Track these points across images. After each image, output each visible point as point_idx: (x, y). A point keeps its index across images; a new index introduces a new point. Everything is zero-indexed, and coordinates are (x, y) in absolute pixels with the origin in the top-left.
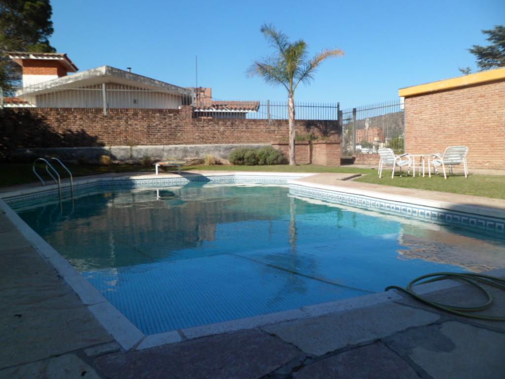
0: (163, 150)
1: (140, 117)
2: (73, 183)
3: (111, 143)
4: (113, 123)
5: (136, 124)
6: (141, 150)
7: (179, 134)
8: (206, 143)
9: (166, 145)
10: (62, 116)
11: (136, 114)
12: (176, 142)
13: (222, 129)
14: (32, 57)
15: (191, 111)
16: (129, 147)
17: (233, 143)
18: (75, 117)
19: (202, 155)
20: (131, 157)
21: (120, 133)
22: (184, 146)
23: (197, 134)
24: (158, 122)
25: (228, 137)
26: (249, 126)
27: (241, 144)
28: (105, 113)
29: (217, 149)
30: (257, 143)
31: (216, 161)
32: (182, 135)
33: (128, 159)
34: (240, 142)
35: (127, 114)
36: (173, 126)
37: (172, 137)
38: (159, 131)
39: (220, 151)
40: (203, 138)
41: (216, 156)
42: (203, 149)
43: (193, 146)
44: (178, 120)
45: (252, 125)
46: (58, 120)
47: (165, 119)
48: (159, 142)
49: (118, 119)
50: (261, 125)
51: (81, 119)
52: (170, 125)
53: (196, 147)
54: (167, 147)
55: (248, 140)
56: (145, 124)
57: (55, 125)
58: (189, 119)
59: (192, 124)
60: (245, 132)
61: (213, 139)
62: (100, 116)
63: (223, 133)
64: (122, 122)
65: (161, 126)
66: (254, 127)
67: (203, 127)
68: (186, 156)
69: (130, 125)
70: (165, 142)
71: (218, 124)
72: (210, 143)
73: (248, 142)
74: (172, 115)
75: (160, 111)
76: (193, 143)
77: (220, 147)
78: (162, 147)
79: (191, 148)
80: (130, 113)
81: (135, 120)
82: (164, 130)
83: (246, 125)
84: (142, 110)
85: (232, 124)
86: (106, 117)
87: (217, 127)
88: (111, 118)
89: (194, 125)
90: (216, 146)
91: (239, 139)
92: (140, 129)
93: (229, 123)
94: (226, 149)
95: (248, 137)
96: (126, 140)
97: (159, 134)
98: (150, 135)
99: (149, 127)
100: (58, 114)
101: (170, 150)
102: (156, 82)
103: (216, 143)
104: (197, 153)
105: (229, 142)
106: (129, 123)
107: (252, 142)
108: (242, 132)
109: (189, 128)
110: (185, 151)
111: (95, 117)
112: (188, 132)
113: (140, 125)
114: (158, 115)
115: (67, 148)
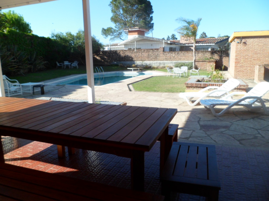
0: (152, 63)
1: (146, 52)
2: (104, 73)
3: (137, 60)
4: (138, 54)
5: (144, 54)
6: (145, 63)
7: (158, 57)
8: (167, 61)
9: (154, 61)
10: (124, 52)
11: (144, 51)
12: (157, 60)
13: (174, 55)
14: (130, 30)
15: (163, 49)
16: (142, 62)
17: (178, 60)
18: (127, 52)
19: (166, 65)
20: (142, 65)
21: (140, 57)
22: (160, 61)
23: (164, 57)
24: (151, 53)
25: (176, 59)
26: (185, 54)
27: (181, 61)
28: (135, 50)
29: (171, 63)
30: (188, 60)
31: (171, 67)
32: (159, 58)
33: (141, 66)
34: (181, 60)
35: (142, 51)
36: (156, 54)
37: (156, 58)
38: (151, 56)
39: (173, 63)
40: (166, 59)
41: (171, 65)
42: (167, 63)
43: (163, 61)
44: (158, 52)
45: (186, 53)
46: (123, 53)
47: (153, 52)
48: (151, 60)
49: (139, 52)
50: (190, 53)
51: (129, 53)
52: (155, 54)
53: (164, 62)
54: (154, 62)
55: (184, 59)
56: (147, 54)
57: (122, 55)
58: (162, 52)
59: (163, 54)
60: (183, 56)
61: (170, 59)
62: (134, 52)
63: (174, 57)
64: (140, 54)
65: (152, 55)
66: (187, 54)
67: (167, 55)
68: (160, 65)
69: (143, 54)
70: (153, 60)
71: (172, 53)
72: (169, 61)
73: (184, 60)
74: (156, 51)
75: (152, 49)
76: (163, 60)
77: (173, 62)
78: (152, 62)
79: (162, 62)
80: (143, 50)
81: (144, 53)
82: (153, 56)
83: (184, 53)
84: (146, 49)
85: (178, 53)
86: (136, 52)
87: (172, 55)
88: (137, 52)
89: (164, 54)
90: (171, 62)
91: (180, 59)
92: (146, 56)
93: (176, 53)
94: (175, 63)
95: (184, 58)
96: (141, 59)
97: (151, 57)
98: (149, 58)
99: (148, 55)
100: (123, 52)
101: (155, 63)
102: (155, 39)
103: (171, 60)
104: (164, 64)
105: (176, 60)
106: (142, 54)
107: (186, 60)
108: (182, 56)
109: (161, 55)
110: (160, 63)
111: (133, 52)
112: (161, 56)
113: (145, 54)
114: (151, 51)
115: (125, 62)
